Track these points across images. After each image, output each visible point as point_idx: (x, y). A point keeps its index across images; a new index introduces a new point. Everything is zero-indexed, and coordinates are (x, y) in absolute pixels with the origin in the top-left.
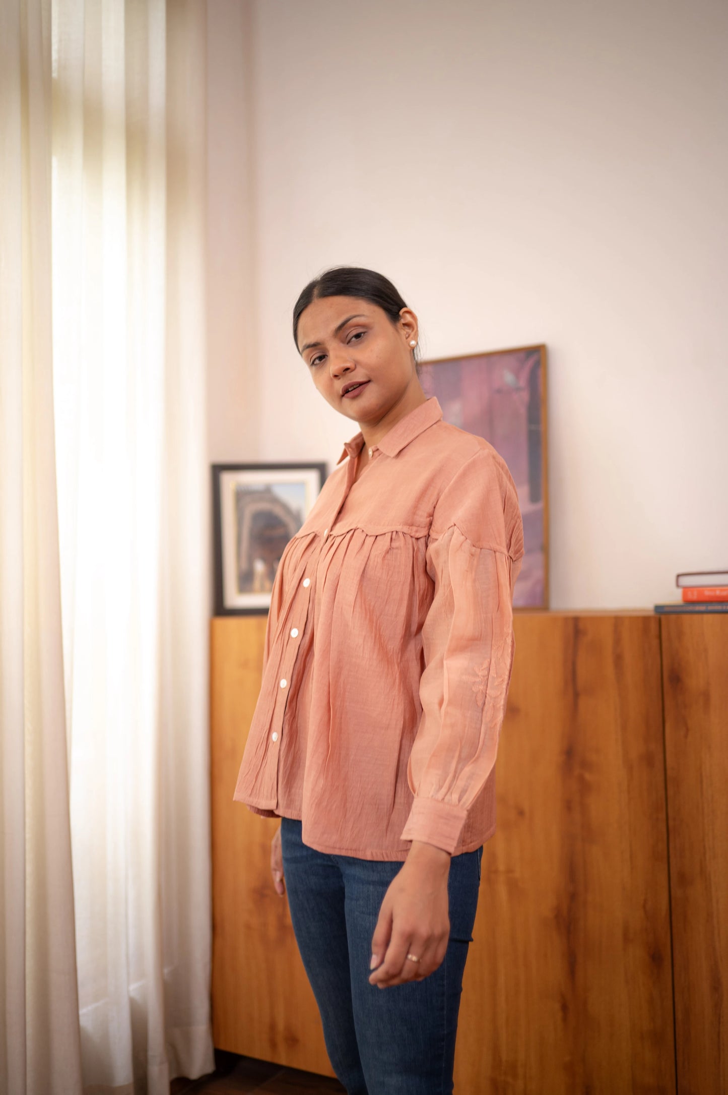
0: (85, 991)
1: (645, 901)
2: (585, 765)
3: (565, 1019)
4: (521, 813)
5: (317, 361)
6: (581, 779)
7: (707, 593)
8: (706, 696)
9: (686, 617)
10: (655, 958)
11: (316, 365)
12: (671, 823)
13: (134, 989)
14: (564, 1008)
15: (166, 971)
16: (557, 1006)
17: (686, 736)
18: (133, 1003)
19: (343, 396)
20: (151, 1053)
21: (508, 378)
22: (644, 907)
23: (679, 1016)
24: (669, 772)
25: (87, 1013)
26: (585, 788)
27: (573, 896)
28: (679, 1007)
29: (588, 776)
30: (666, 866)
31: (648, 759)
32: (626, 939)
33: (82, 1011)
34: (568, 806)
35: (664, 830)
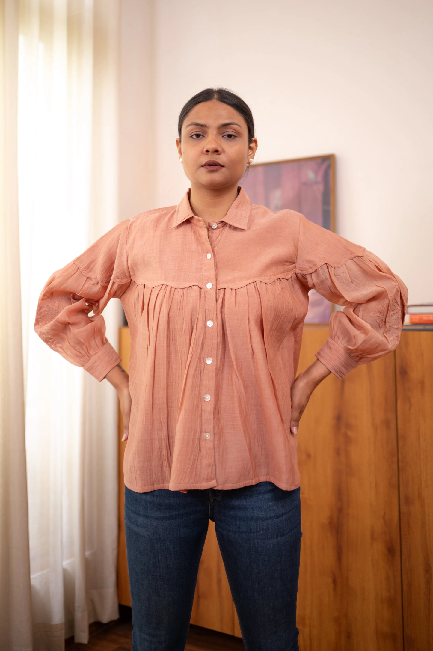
0: (34, 564)
1: (385, 514)
2: (348, 426)
3: (335, 589)
4: (309, 456)
5: (194, 137)
6: (346, 436)
7: (425, 318)
8: (422, 384)
9: (411, 333)
10: (390, 551)
11: (194, 138)
12: (400, 464)
13: (66, 563)
14: (335, 582)
15: (87, 554)
16: (330, 580)
17: (410, 409)
18: (65, 573)
19: (202, 166)
20: (77, 604)
21: (311, 175)
22: (384, 518)
23: (405, 588)
24: (399, 432)
25: (36, 578)
26: (348, 440)
27: (340, 510)
28: (405, 583)
29: (350, 433)
30: (397, 492)
31: (387, 423)
32: (373, 538)
33: (33, 576)
34: (338, 452)
35: (396, 468)
